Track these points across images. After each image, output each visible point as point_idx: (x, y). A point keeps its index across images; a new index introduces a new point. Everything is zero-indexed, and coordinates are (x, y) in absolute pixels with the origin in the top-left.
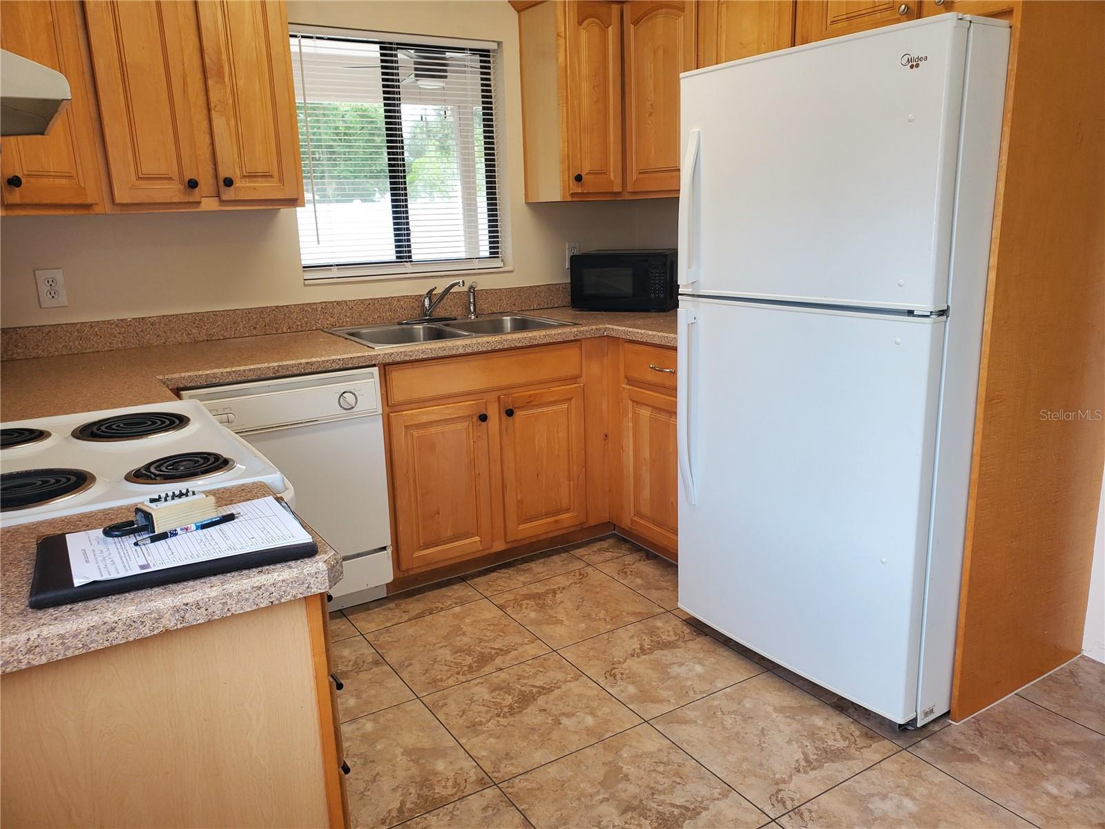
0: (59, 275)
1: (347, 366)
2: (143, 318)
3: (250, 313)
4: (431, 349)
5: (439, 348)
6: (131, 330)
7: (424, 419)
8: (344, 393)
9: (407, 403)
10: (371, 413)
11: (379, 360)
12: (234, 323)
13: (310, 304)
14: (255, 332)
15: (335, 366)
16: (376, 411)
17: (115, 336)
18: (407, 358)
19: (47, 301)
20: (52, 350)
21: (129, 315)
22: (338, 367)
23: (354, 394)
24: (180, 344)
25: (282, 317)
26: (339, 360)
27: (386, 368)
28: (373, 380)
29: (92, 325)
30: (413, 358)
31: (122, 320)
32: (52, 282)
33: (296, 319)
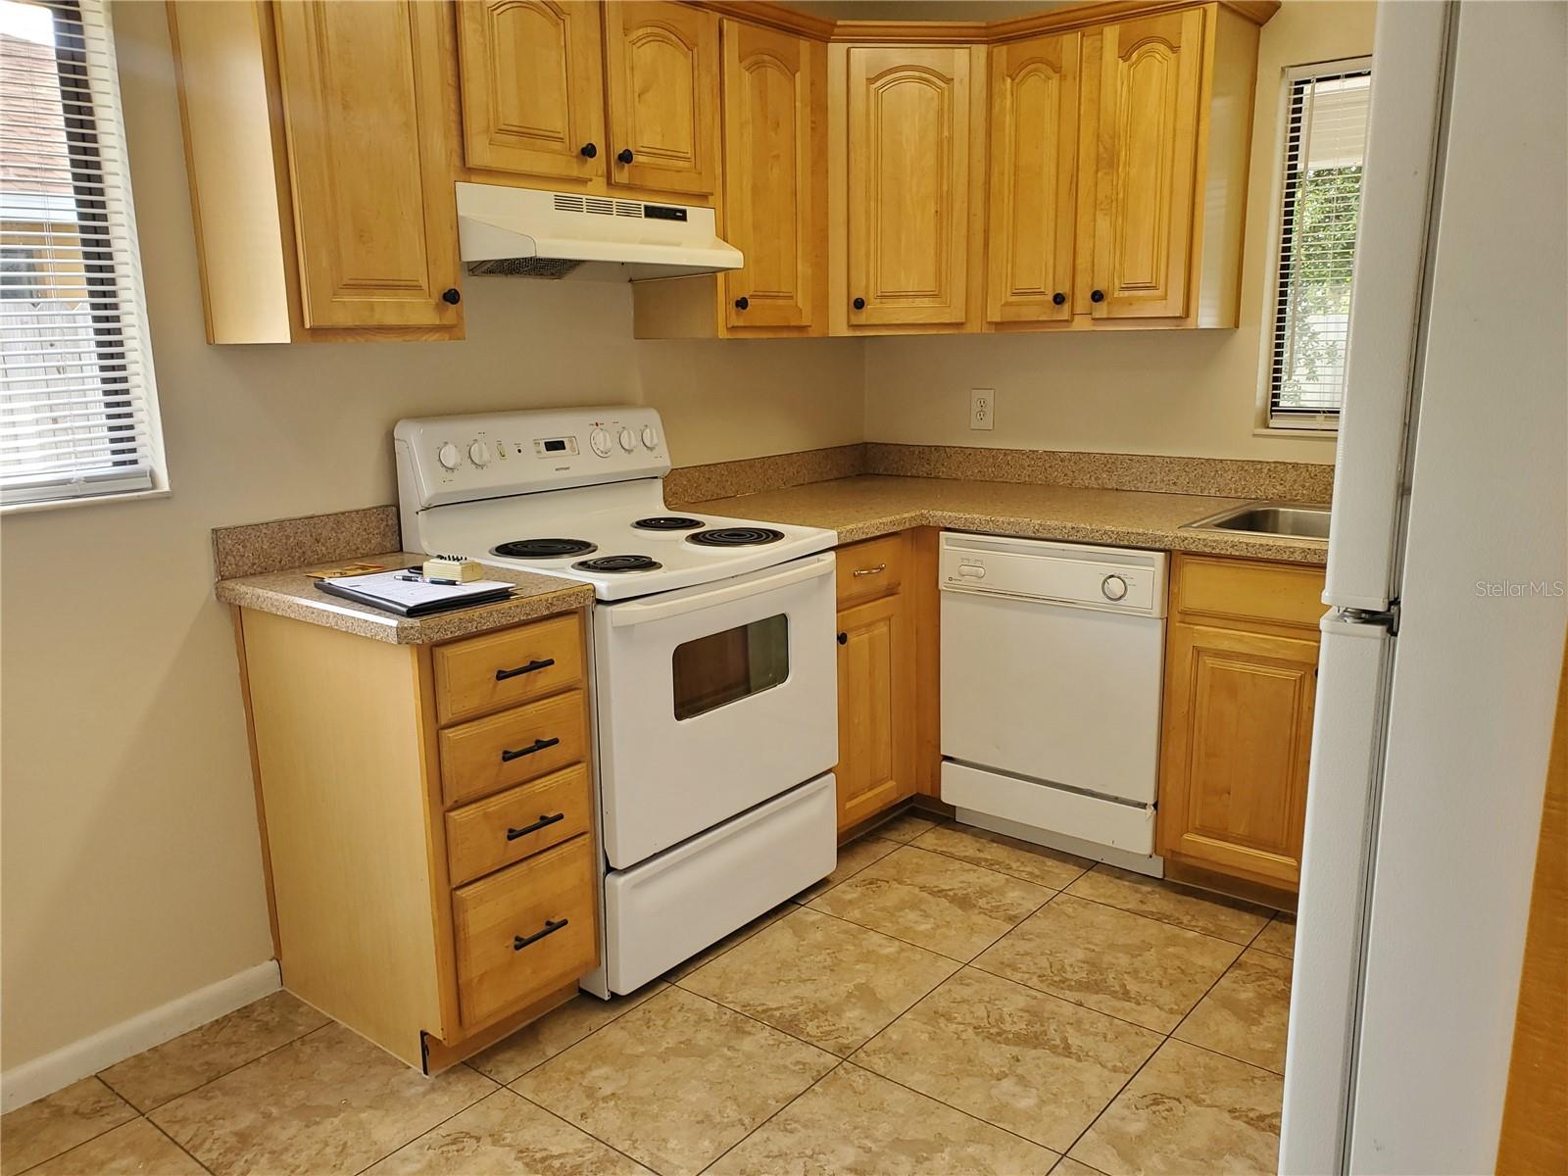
0: (989, 396)
1: (1122, 543)
2: (1054, 452)
3: (1171, 463)
4: (1247, 544)
5: (1261, 545)
6: (1040, 464)
7: (1225, 645)
8: (1112, 576)
9: (1203, 614)
10: (1145, 613)
11: (1166, 544)
12: (1151, 473)
13: (1253, 462)
14: (1174, 489)
15: (1106, 540)
16: (1150, 613)
17: (1024, 469)
18: (1207, 550)
19: (975, 424)
20: (969, 473)
21: (1041, 447)
22: (1109, 541)
23: (1124, 583)
24: (1087, 488)
25: (1212, 474)
26: (1113, 532)
27: (1174, 558)
28: (1153, 569)
29: (1006, 452)
30: (1217, 551)
31: (1034, 451)
32: (983, 403)
33: (1230, 480)
